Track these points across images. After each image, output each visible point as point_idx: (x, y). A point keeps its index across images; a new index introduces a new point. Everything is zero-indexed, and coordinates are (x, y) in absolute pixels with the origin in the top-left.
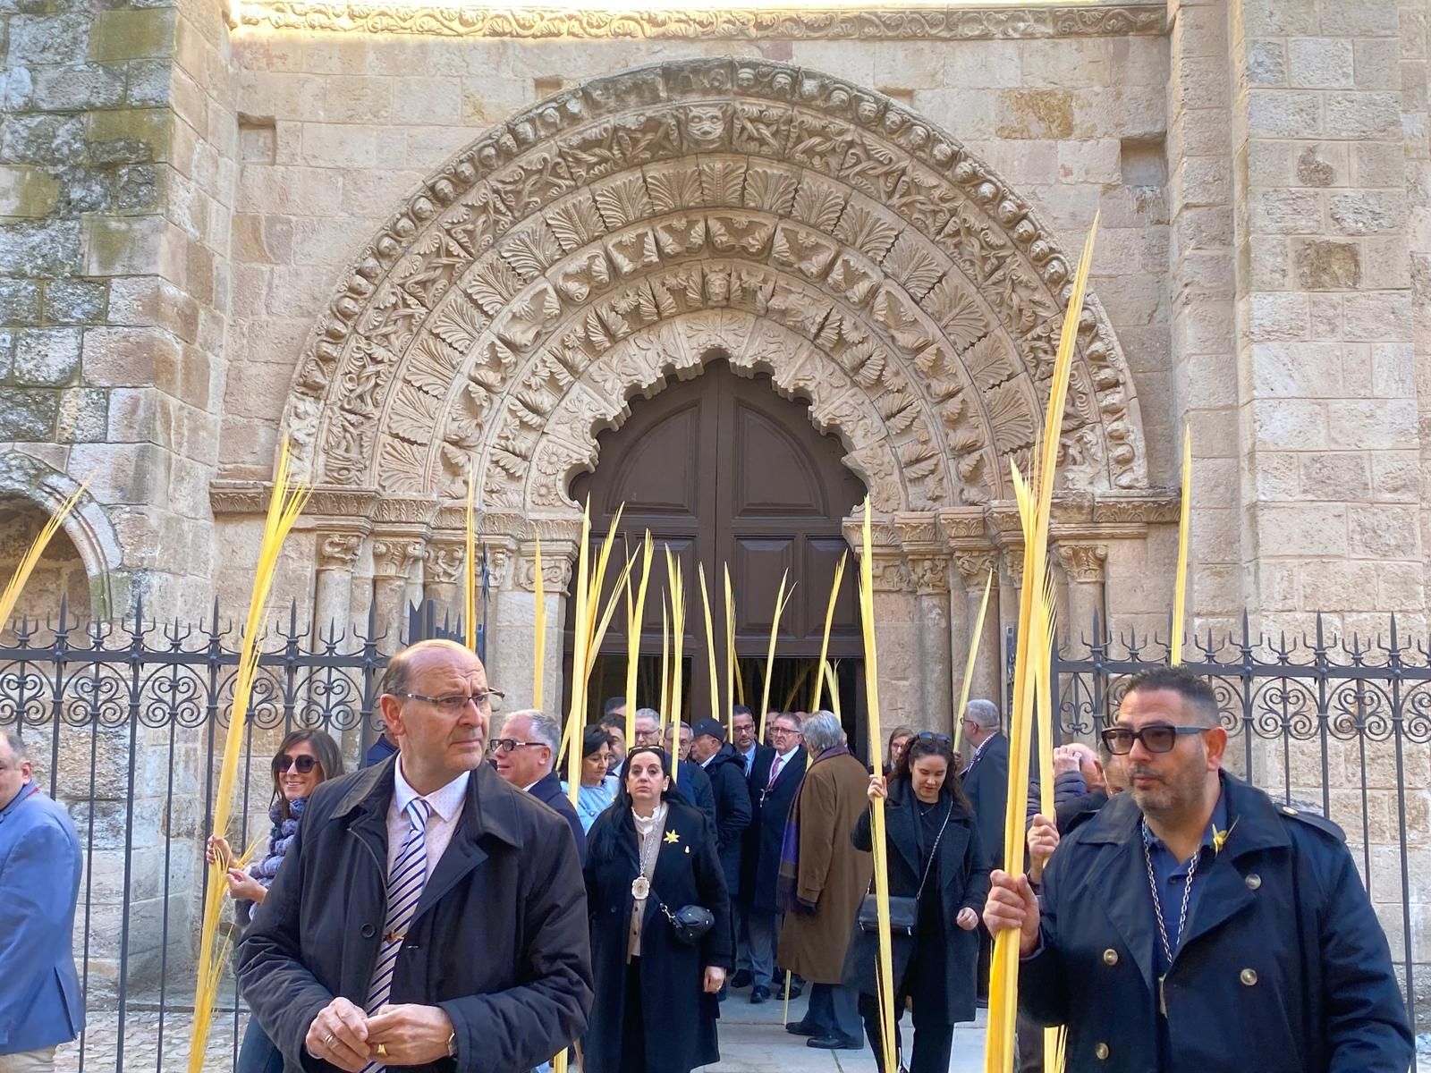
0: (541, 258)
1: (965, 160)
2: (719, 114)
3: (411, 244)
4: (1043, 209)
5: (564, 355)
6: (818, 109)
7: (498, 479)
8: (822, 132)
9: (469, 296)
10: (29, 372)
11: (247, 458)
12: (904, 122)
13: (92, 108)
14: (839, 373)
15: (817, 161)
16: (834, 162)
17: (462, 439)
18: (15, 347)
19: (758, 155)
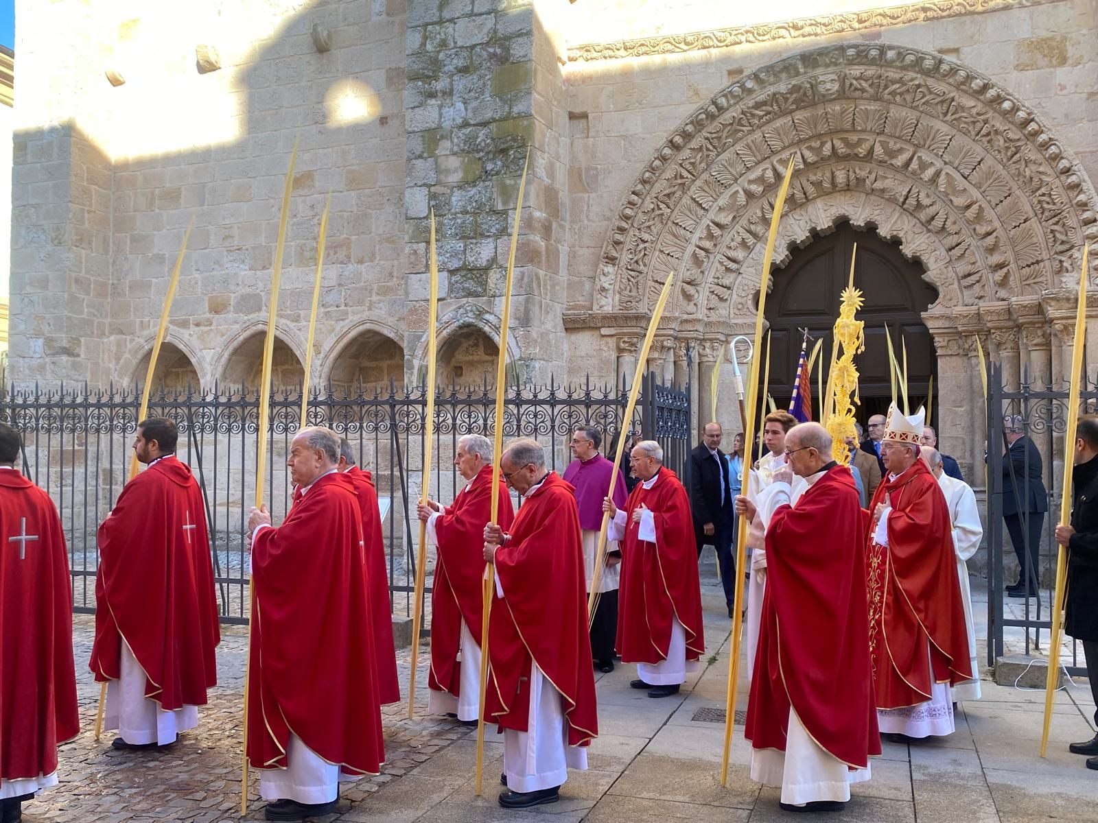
0: (734, 173)
1: (992, 88)
2: (836, 78)
3: (661, 174)
4: (1045, 114)
5: (750, 228)
6: (897, 67)
7: (713, 301)
8: (901, 81)
9: (694, 199)
10: (473, 262)
11: (580, 299)
12: (952, 69)
13: (494, 120)
14: (919, 225)
15: (898, 98)
16: (908, 98)
17: (693, 281)
18: (466, 250)
19: (862, 98)
